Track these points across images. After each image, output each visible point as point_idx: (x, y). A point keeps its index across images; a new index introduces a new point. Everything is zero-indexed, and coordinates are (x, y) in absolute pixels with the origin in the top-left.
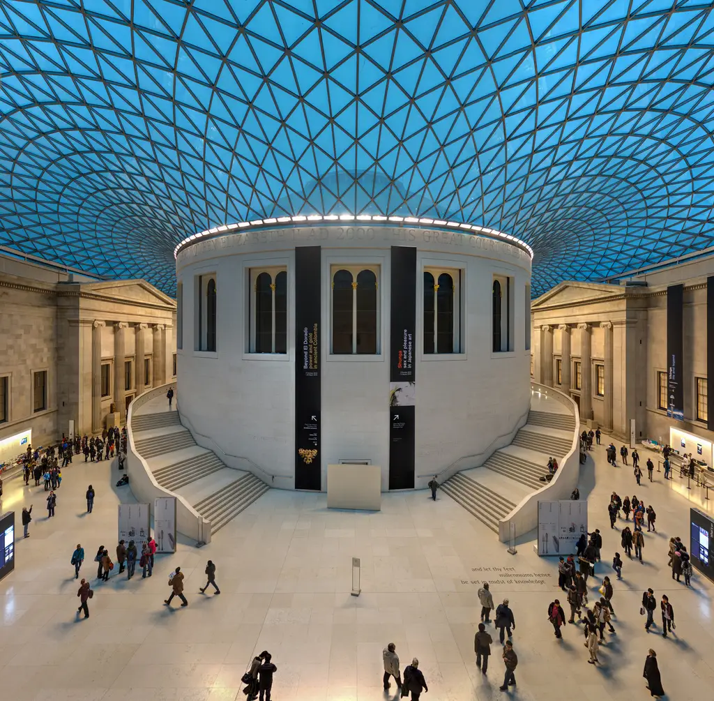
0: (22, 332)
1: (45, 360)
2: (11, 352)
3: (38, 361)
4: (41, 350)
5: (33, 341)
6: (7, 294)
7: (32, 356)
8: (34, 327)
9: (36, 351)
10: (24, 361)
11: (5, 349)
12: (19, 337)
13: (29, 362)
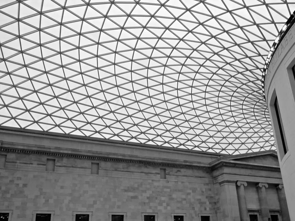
0: (191, 191)
1: (208, 209)
2: (184, 202)
3: (203, 209)
4: (205, 203)
5: (199, 197)
6: (179, 171)
7: (199, 205)
8: (199, 189)
9: (201, 203)
10: (193, 208)
11: (181, 200)
12: (189, 194)
13: (197, 209)
